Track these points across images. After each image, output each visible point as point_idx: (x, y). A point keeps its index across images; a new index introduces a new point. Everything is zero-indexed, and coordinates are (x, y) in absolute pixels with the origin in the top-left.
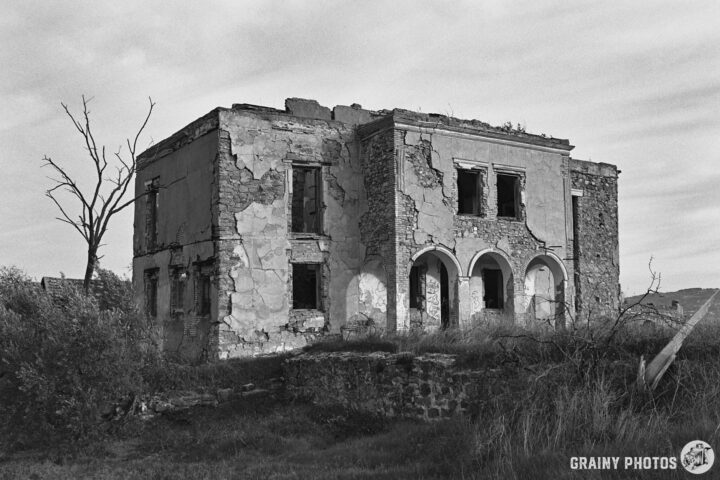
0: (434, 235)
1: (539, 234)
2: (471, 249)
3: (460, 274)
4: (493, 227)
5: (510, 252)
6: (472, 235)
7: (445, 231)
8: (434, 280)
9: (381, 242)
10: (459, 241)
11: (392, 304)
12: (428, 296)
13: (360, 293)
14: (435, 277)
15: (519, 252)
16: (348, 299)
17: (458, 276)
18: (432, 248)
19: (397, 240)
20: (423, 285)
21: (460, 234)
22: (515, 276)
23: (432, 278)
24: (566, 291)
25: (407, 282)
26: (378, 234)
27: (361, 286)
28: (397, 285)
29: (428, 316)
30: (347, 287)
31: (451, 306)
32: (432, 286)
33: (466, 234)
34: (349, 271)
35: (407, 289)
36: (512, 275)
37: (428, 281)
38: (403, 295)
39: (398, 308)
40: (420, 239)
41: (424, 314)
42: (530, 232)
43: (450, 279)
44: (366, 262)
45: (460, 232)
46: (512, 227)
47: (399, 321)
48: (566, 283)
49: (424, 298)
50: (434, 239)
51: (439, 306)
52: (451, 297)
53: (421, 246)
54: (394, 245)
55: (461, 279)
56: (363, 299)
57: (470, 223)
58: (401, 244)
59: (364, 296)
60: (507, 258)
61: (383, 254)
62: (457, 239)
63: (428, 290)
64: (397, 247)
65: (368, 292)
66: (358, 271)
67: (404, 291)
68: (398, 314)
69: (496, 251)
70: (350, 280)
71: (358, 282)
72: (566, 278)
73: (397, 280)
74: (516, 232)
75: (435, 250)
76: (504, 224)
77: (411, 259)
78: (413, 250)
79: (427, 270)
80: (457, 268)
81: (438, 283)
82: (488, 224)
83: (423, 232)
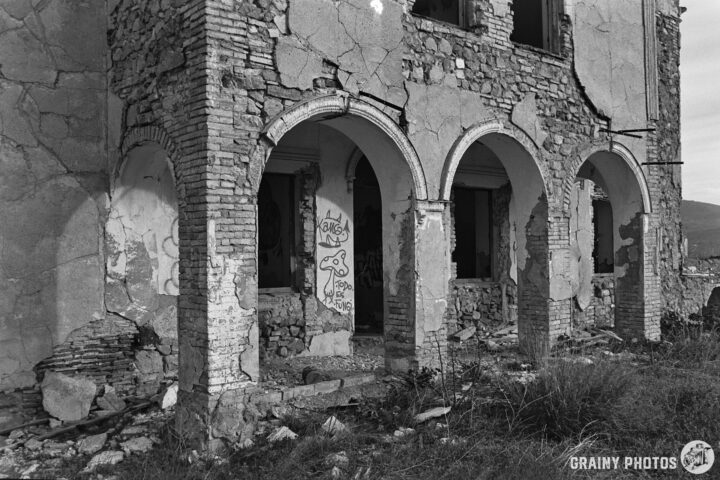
0: (344, 62)
1: (600, 98)
2: (449, 120)
3: (421, 193)
4: (501, 64)
5: (541, 136)
6: (451, 80)
7: (377, 55)
8: (336, 211)
9: (163, 79)
10: (417, 91)
11: (194, 296)
12: (321, 253)
13: (107, 252)
14: (341, 205)
15: (559, 139)
16: (64, 272)
17: (412, 198)
18: (336, 103)
19: (212, 62)
20: (308, 226)
21: (419, 73)
22: (553, 202)
23: (332, 206)
24: (646, 240)
25: (250, 215)
26: (156, 53)
27: (112, 227)
28: (211, 227)
29: (321, 307)
30: (58, 232)
31: (392, 288)
32: (332, 228)
33: (436, 73)
34: (69, 182)
35: (250, 242)
36: (543, 198)
37: (321, 213)
38: (234, 264)
39: (213, 310)
40: (298, 70)
41: (310, 301)
42: (581, 89)
43: (387, 208)
44: (124, 152)
45: (418, 66)
46: (544, 73)
47: (216, 359)
48: (646, 219)
49: (312, 259)
50: (342, 77)
51: (350, 279)
52: (391, 261)
53: (300, 95)
54: (201, 81)
55: (422, 208)
56: (121, 268)
57: (446, 46)
58: (227, 79)
59: (122, 260)
60: (533, 152)
61: (168, 119)
62: (410, 86)
63: (321, 237)
64: (212, 89)
65: (140, 247)
66: (100, 182)
67: (236, 249)
68: (213, 333)
69: (510, 133)
70: (73, 210)
71: (104, 215)
72: (648, 209)
73: (212, 209)
74: (554, 88)
75: (344, 114)
76: (527, 61)
77: (263, 136)
78: (272, 105)
79: (319, 183)
80: (410, 172)
81: (348, 220)
82: (492, 54)
83: (308, 48)
